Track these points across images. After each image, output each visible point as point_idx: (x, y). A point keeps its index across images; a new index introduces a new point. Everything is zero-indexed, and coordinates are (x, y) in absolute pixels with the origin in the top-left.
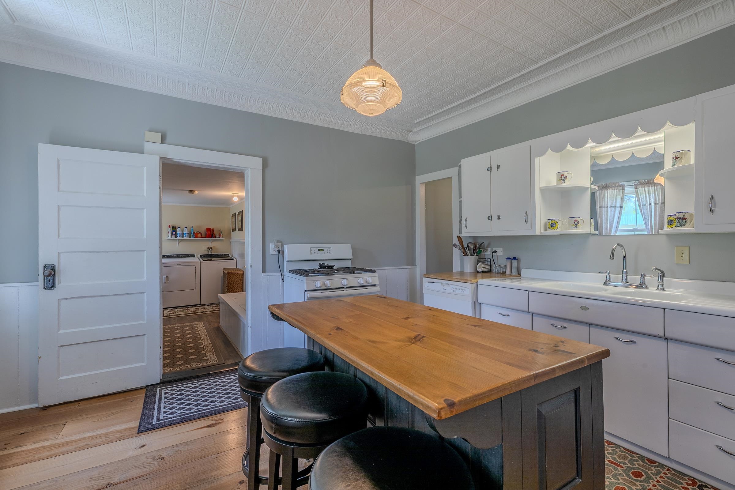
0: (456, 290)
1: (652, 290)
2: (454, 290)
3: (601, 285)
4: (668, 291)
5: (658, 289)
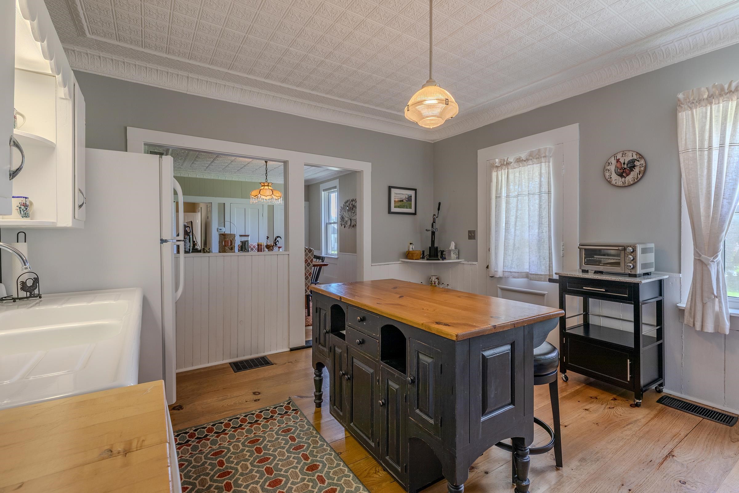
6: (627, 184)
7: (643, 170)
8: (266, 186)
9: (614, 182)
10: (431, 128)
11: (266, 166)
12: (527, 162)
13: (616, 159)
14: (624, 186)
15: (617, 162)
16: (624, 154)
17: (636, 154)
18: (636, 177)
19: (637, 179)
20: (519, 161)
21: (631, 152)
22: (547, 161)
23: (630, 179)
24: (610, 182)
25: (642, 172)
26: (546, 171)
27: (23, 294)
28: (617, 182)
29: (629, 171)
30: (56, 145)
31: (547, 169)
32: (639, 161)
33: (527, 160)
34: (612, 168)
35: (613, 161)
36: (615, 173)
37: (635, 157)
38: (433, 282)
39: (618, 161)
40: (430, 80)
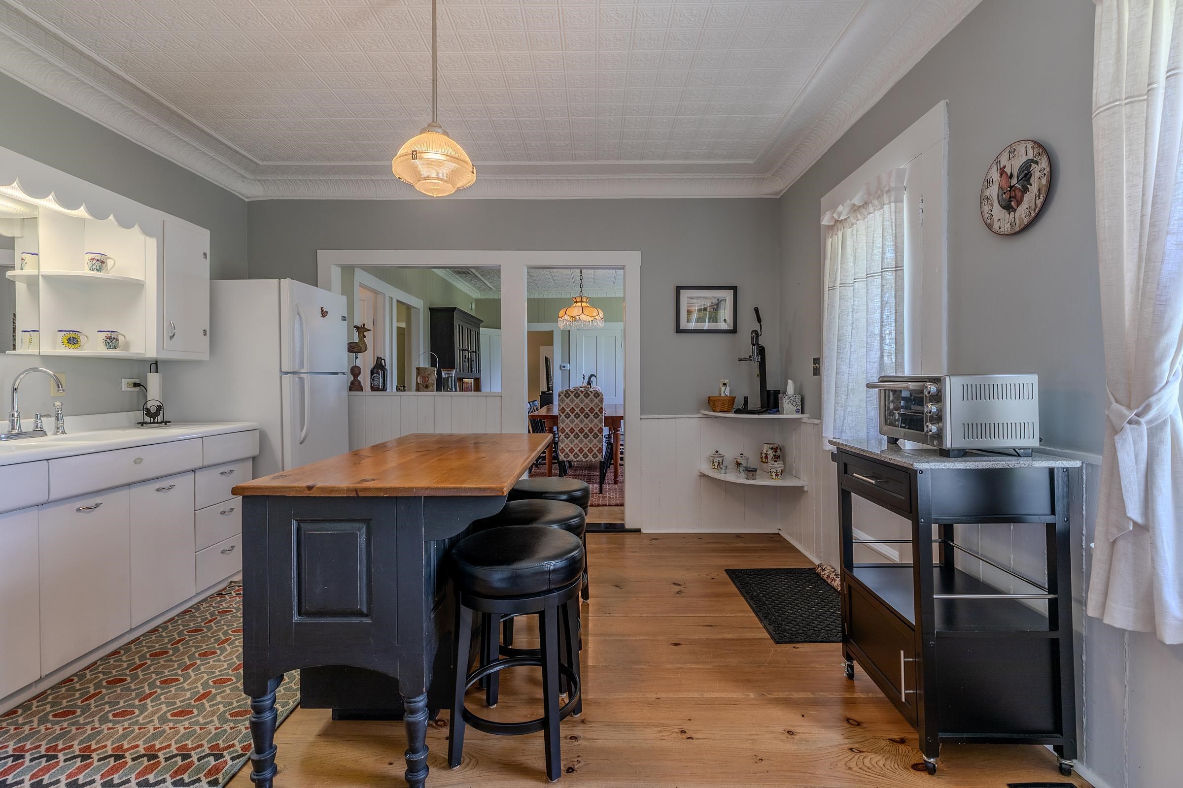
1: (50, 435)
4: (69, 435)
5: (56, 434)
6: (1017, 229)
7: (1045, 185)
8: (579, 302)
9: (996, 227)
11: (581, 273)
12: (866, 209)
13: (999, 168)
14: (1013, 232)
15: (1001, 175)
16: (1012, 153)
17: (1033, 148)
18: (1033, 207)
19: (1034, 210)
20: (855, 209)
21: (1024, 144)
22: (893, 199)
23: (1022, 212)
24: (990, 227)
25: (1043, 191)
26: (892, 222)
27: (147, 419)
28: (1002, 226)
29: (1021, 193)
30: (145, 282)
31: (893, 217)
32: (1037, 163)
33: (866, 204)
34: (993, 191)
35: (995, 175)
36: (999, 202)
37: (1031, 156)
38: (764, 455)
39: (1002, 172)
40: (434, 123)
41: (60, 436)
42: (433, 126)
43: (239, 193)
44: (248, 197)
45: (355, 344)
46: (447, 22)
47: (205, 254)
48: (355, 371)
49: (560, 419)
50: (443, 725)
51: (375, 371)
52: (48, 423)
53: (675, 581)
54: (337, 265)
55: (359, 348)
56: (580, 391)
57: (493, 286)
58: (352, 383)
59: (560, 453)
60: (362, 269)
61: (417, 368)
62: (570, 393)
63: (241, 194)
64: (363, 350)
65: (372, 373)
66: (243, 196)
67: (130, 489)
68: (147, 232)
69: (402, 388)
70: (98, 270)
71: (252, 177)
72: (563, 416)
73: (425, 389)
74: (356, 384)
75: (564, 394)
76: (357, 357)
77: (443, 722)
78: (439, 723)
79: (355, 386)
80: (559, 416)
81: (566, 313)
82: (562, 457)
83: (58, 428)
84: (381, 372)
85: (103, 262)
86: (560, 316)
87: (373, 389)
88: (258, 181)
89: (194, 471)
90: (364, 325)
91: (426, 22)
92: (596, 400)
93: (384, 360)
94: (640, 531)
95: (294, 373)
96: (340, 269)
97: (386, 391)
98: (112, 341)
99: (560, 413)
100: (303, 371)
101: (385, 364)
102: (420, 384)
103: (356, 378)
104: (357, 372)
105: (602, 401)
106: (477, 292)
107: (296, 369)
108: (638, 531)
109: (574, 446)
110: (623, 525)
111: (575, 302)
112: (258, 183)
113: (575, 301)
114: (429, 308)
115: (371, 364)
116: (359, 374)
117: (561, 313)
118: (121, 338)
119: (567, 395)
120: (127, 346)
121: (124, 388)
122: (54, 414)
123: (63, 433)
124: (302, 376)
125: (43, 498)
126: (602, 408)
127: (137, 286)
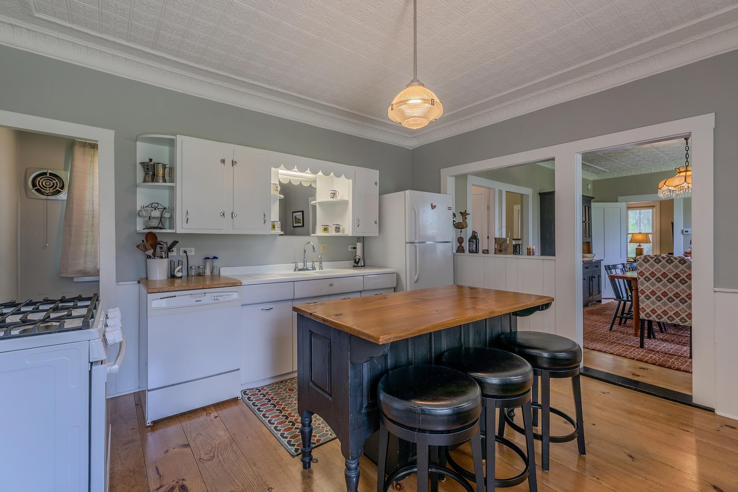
0: (218, 298)
1: (317, 270)
2: (216, 298)
3: (292, 272)
4: (324, 270)
5: (320, 269)
10: (415, 129)
27: (354, 264)
30: (348, 201)
40: (415, 79)
41: (321, 270)
42: (415, 80)
43: (407, 146)
44: (411, 147)
45: (460, 223)
46: (440, 3)
47: (376, 183)
48: (460, 240)
49: (639, 281)
50: (398, 489)
51: (471, 240)
52: (317, 264)
53: (717, 485)
54: (452, 176)
55: (462, 225)
56: (661, 257)
57: (605, 169)
58: (458, 247)
59: (641, 313)
60: (471, 175)
61: (495, 238)
62: (650, 259)
63: (408, 147)
64: (465, 227)
65: (469, 241)
66: (409, 147)
67: (329, 297)
68: (347, 177)
69: (486, 252)
70: (333, 198)
71: (411, 136)
72: (642, 279)
73: (499, 253)
74: (461, 248)
75: (642, 259)
76: (461, 232)
77: (400, 487)
78: (398, 486)
79: (460, 250)
80: (638, 278)
81: (665, 184)
82: (642, 316)
83: (320, 267)
84: (475, 241)
85: (334, 194)
86: (660, 187)
87: (470, 252)
88: (414, 137)
89: (360, 292)
90: (466, 211)
91: (429, 11)
92: (682, 267)
93: (477, 233)
94: (714, 412)
95: (411, 243)
96: (454, 179)
97: (478, 253)
98: (338, 229)
99: (639, 276)
100: (416, 241)
101: (477, 235)
102: (496, 249)
103: (461, 245)
104: (461, 241)
105: (689, 267)
106: (593, 175)
107: (413, 240)
108: (712, 410)
109: (656, 308)
110: (691, 397)
111: (679, 173)
112: (414, 138)
113: (679, 171)
114: (539, 193)
115: (469, 235)
116: (463, 242)
117: (660, 185)
118: (341, 227)
119: (646, 260)
120: (344, 230)
121: (349, 250)
122: (319, 261)
123: (322, 269)
124: (416, 244)
125: (292, 297)
126: (690, 275)
127: (346, 202)
